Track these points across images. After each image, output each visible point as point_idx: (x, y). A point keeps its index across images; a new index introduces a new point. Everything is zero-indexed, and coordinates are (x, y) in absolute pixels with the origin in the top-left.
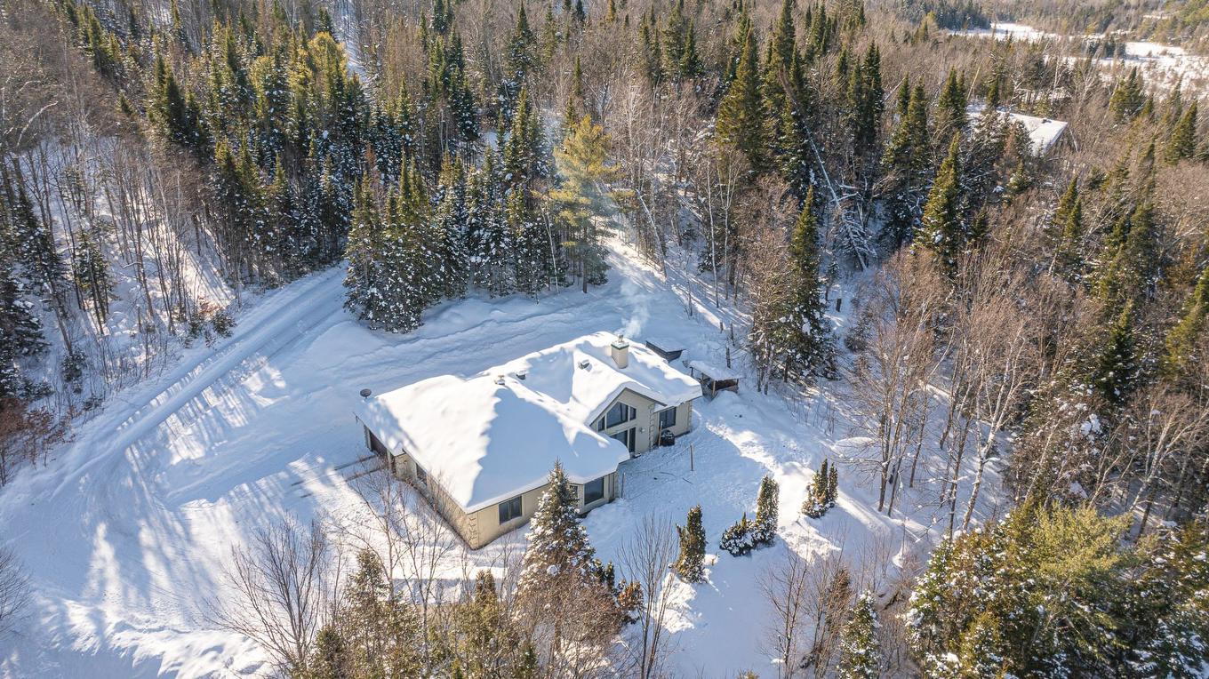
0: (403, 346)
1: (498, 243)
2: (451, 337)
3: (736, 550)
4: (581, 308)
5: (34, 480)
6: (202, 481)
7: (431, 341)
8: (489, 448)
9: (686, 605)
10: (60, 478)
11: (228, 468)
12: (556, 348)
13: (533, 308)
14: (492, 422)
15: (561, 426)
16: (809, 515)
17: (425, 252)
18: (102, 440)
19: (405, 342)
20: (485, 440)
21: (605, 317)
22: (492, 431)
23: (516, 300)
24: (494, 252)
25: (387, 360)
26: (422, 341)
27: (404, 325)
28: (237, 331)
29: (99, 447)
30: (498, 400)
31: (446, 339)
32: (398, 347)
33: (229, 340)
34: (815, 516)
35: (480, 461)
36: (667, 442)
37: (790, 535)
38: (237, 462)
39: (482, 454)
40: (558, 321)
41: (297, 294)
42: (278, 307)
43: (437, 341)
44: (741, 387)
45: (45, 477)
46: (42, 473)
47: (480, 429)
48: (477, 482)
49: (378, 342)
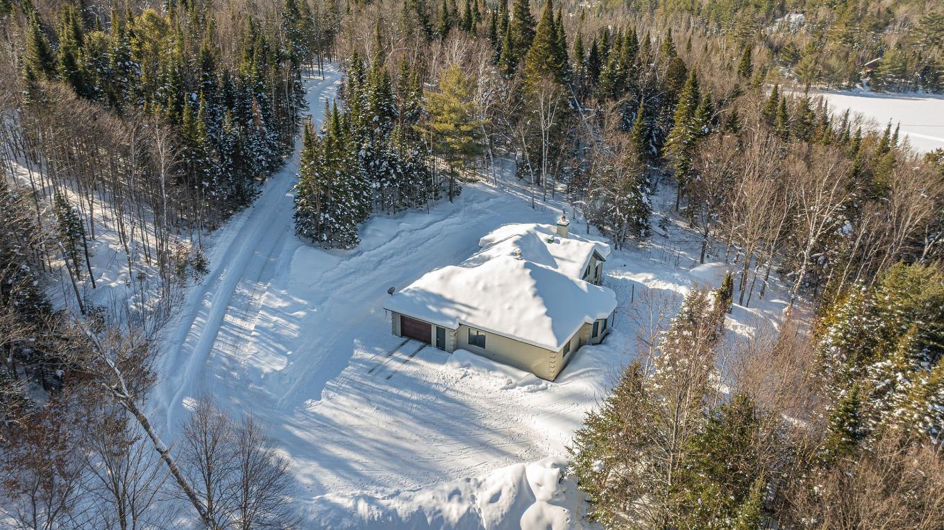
0: (354, 259)
1: (395, 170)
2: (383, 247)
7: (372, 252)
8: (546, 304)
11: (304, 372)
13: (427, 218)
14: (535, 286)
19: (353, 255)
23: (409, 214)
24: (394, 176)
25: (349, 271)
28: (212, 266)
31: (380, 249)
32: (352, 261)
35: (547, 314)
38: (308, 366)
39: (544, 310)
42: (228, 244)
43: (375, 251)
47: (530, 294)
48: (553, 327)
49: (335, 259)
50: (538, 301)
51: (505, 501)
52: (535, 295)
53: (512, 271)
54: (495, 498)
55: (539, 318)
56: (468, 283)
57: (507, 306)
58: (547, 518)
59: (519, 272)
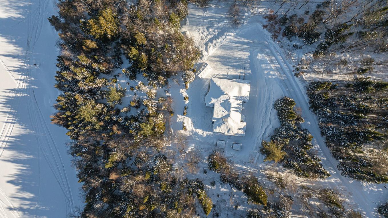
8: (217, 85)
10: (268, 39)
14: (220, 88)
15: (215, 98)
20: (218, 86)
22: (219, 88)
28: (295, 77)
30: (223, 91)
33: (294, 75)
35: (216, 83)
39: (217, 84)
45: (269, 37)
47: (220, 86)
48: (213, 81)
50: (218, 85)
51: (208, 47)
52: (219, 86)
53: (226, 90)
54: (210, 47)
55: (217, 82)
56: (235, 87)
57: (224, 84)
58: (202, 48)
59: (225, 90)
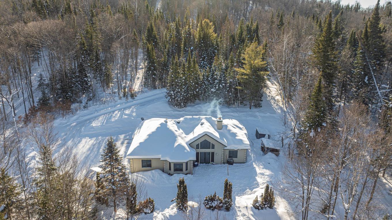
0: (177, 112)
1: (219, 85)
2: (193, 113)
3: (208, 206)
4: (243, 113)
5: (61, 121)
6: (93, 132)
7: (186, 113)
9: (168, 216)
10: (66, 123)
11: (102, 131)
12: (197, 117)
13: (226, 110)
15: (176, 140)
16: (254, 206)
17: (192, 83)
18: (82, 117)
19: (178, 111)
21: (250, 118)
24: (217, 88)
25: (170, 115)
26: (183, 112)
27: (179, 105)
28: (136, 98)
29: (80, 118)
30: (160, 126)
32: (175, 112)
33: (132, 100)
34: (257, 208)
36: (230, 163)
37: (240, 211)
38: (105, 131)
40: (231, 115)
41: (160, 92)
42: (153, 94)
44: (281, 153)
45: (63, 122)
46: (64, 120)
49: (170, 109)
